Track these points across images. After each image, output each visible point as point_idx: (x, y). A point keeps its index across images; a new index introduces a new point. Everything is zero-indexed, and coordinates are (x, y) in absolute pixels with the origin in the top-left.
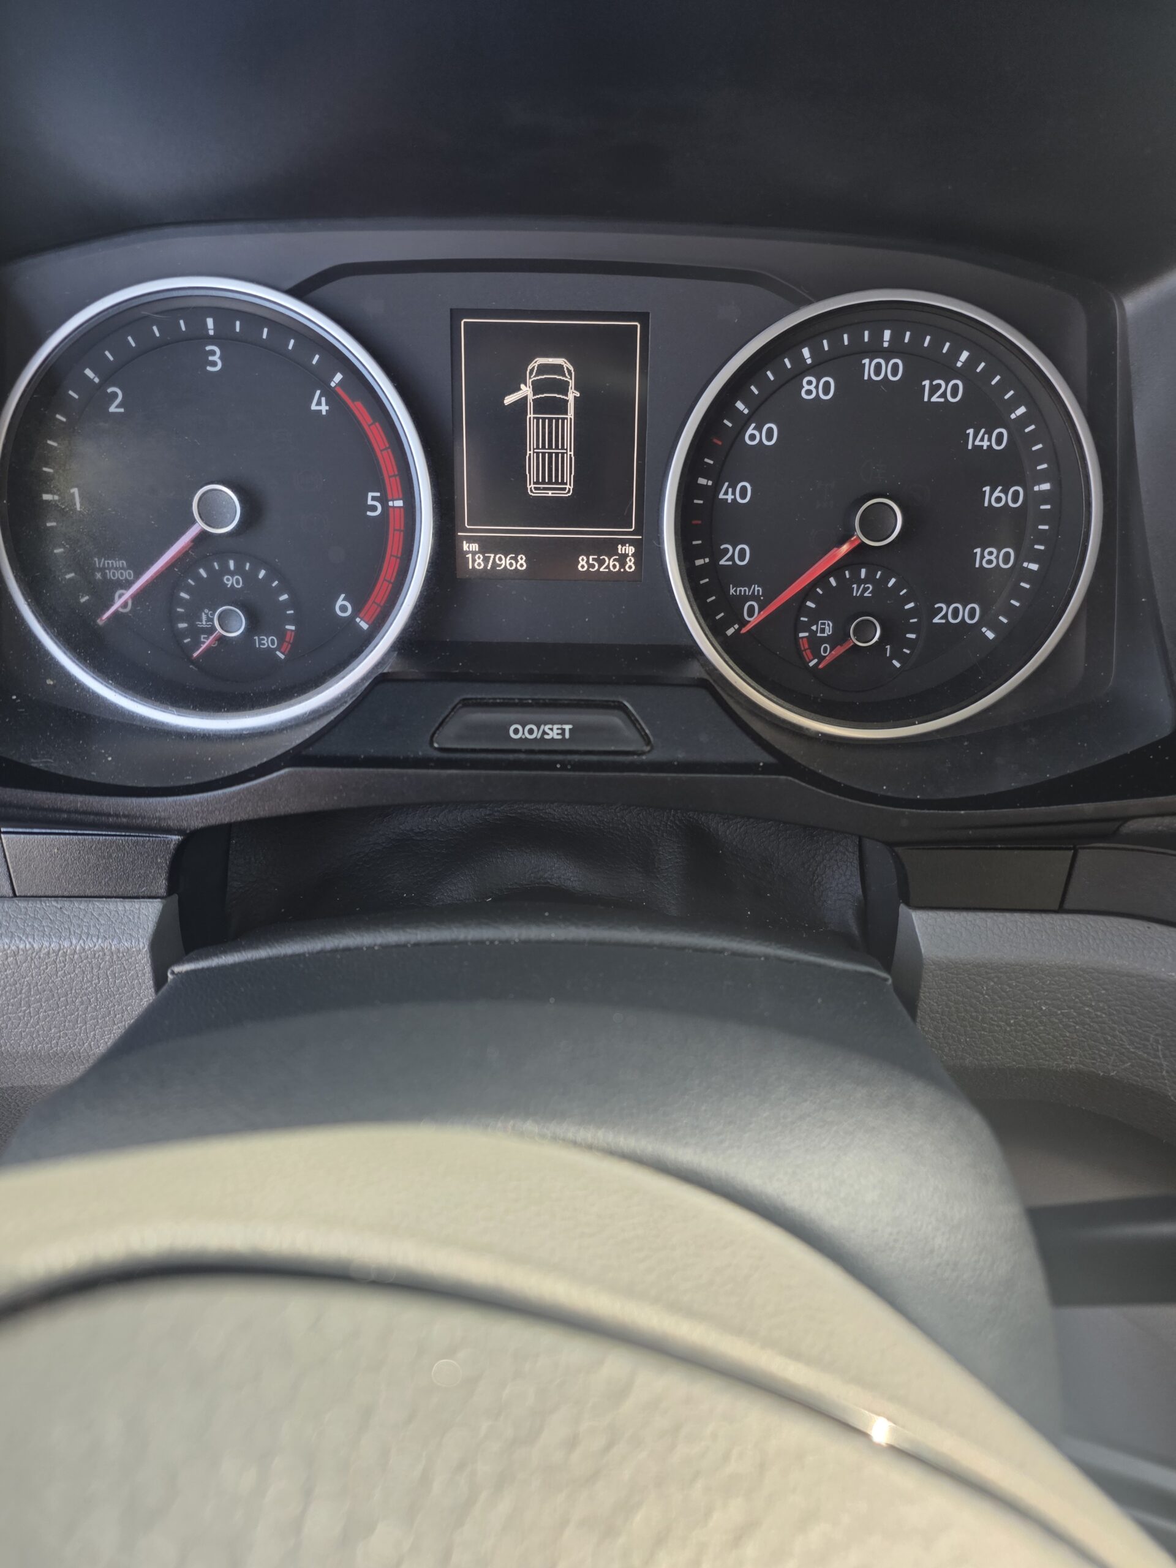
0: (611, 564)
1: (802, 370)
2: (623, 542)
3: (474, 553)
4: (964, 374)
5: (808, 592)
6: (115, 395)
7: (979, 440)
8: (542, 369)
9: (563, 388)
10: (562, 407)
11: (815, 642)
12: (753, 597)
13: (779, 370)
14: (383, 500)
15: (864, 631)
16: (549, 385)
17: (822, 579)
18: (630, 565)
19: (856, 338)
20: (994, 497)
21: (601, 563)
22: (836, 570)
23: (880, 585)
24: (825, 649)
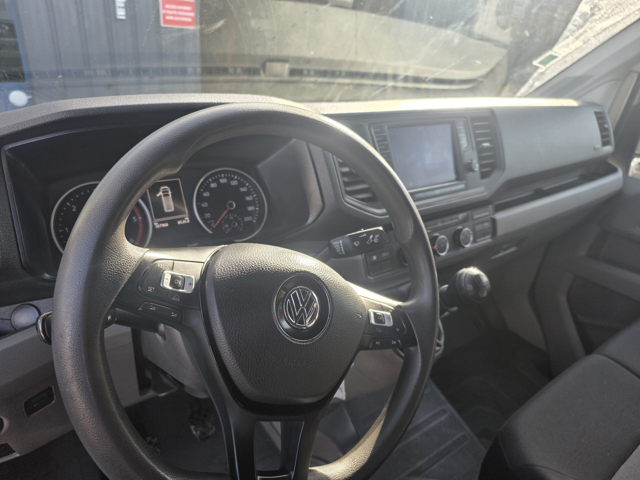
0: (184, 222)
1: (210, 182)
2: (186, 217)
3: (157, 225)
4: (237, 179)
5: (222, 220)
6: (74, 208)
7: (243, 190)
8: (163, 189)
9: (167, 192)
10: (168, 195)
11: (226, 228)
12: (213, 223)
13: (206, 183)
14: (137, 218)
15: (234, 224)
16: (165, 192)
17: (224, 218)
18: (188, 221)
19: (218, 176)
20: (248, 198)
21: (183, 222)
22: (226, 215)
23: (234, 216)
24: (228, 229)
